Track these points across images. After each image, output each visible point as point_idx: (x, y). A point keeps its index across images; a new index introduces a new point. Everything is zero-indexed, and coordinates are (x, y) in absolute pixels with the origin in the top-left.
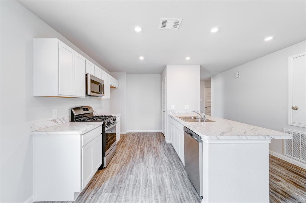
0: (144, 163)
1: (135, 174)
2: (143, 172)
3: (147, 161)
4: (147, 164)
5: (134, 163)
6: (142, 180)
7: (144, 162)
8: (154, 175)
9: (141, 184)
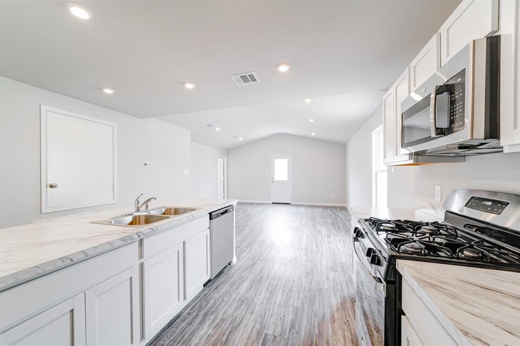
0: (265, 332)
1: (289, 306)
2: (274, 307)
3: (254, 335)
4: (258, 326)
5: (289, 337)
6: (280, 294)
7: (263, 336)
8: (258, 297)
9: (281, 289)
